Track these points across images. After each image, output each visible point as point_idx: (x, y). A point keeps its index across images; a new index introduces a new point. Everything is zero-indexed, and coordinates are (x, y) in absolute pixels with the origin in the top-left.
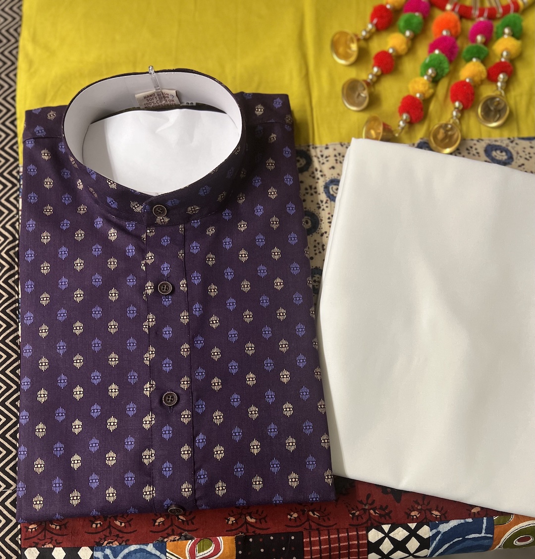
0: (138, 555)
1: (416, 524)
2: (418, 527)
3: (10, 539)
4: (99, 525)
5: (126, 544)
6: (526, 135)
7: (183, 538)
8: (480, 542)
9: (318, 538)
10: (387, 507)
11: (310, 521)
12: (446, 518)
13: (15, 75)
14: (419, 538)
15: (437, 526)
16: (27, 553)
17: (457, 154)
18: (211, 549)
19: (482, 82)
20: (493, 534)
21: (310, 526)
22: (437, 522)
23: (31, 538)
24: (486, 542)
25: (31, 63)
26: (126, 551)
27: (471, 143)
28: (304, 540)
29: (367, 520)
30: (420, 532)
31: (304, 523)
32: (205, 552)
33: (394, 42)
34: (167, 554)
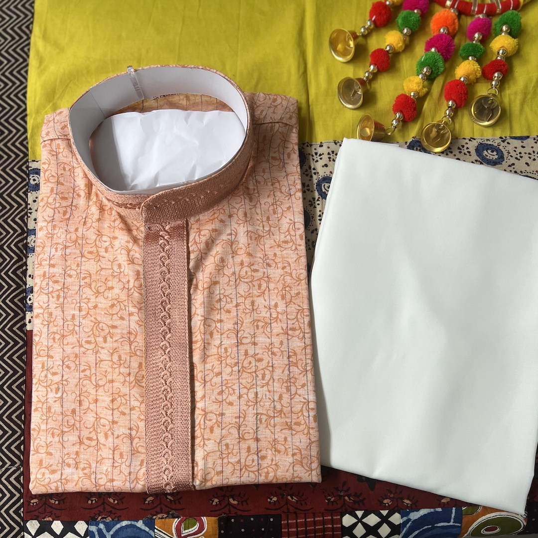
0: (129, 530)
1: (388, 511)
2: (389, 515)
3: (14, 512)
4: (94, 502)
5: (118, 520)
6: (518, 135)
7: (170, 516)
8: (449, 530)
9: (295, 521)
10: (361, 494)
11: (289, 505)
12: (416, 507)
13: (26, 72)
14: (391, 525)
15: (407, 514)
16: (28, 525)
17: (449, 153)
18: (196, 528)
19: (477, 80)
20: (461, 523)
21: (288, 509)
22: (408, 510)
23: (32, 511)
24: (454, 531)
25: (41, 60)
26: (118, 526)
27: (463, 142)
28: (282, 522)
29: (342, 506)
30: (391, 519)
31: (282, 507)
32: (190, 530)
33: (391, 39)
34: (156, 530)
